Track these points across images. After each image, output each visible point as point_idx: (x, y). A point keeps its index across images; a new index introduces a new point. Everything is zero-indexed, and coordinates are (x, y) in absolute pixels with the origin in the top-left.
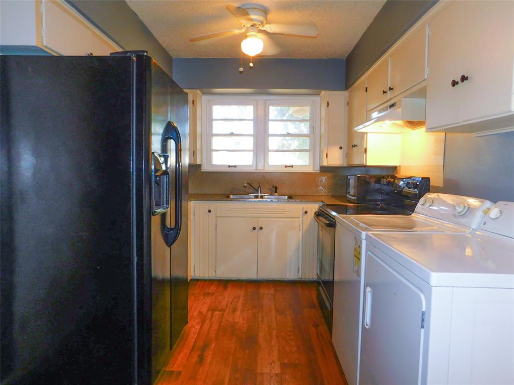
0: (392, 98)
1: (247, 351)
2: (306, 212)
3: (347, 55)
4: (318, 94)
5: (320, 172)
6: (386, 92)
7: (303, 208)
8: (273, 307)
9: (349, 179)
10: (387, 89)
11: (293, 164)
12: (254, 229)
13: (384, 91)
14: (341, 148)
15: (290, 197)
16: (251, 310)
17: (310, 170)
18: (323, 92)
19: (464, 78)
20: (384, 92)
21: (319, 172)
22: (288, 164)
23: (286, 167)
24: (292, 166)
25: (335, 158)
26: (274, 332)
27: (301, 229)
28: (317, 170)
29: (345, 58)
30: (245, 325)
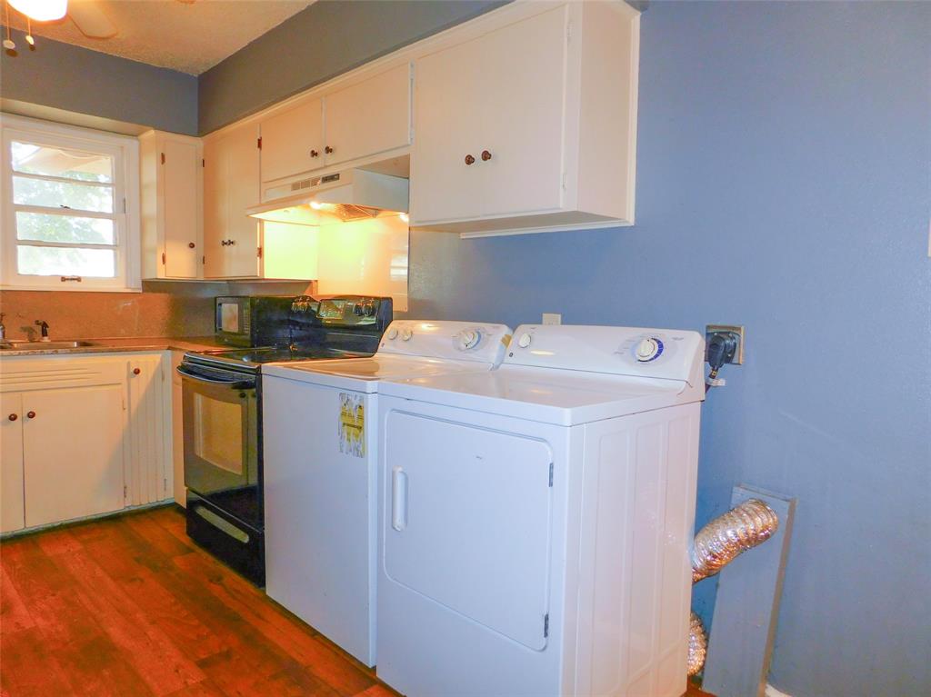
0: (330, 166)
1: (106, 673)
2: (137, 372)
3: (202, 69)
4: (135, 135)
5: (143, 291)
6: (316, 154)
7: (129, 364)
8: (99, 572)
9: (220, 304)
10: (320, 149)
11: (80, 275)
12: (13, 418)
13: (313, 152)
14: (192, 246)
15: (84, 344)
16: (53, 595)
17: (120, 287)
18: (151, 133)
19: (486, 156)
20: (314, 154)
21: (141, 291)
22: (68, 274)
23: (64, 279)
24: (79, 279)
25: (179, 265)
26: (140, 616)
27: (126, 406)
28: (136, 287)
29: (196, 76)
30: (60, 628)
